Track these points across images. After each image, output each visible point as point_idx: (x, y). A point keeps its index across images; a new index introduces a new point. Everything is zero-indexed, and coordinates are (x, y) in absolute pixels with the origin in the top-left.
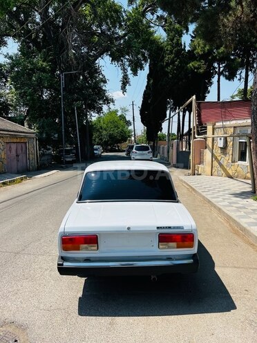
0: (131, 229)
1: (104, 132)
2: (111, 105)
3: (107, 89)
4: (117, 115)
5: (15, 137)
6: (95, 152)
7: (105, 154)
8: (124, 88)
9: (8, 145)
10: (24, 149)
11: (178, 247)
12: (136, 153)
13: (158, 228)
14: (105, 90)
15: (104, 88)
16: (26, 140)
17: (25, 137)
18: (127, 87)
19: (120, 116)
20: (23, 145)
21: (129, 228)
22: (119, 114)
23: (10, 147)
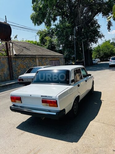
0: (32, 96)
1: (101, 52)
2: (103, 38)
3: (100, 30)
4: (110, 42)
5: (54, 58)
6: (93, 62)
7: (102, 62)
8: (109, 28)
9: (51, 61)
10: (58, 63)
11: (50, 106)
12: (111, 61)
13: (41, 96)
14: (99, 31)
15: (98, 30)
16: (59, 59)
17: (58, 58)
18: (111, 27)
19: (112, 43)
20: (58, 61)
21: (31, 95)
22: (111, 41)
23: (52, 62)
